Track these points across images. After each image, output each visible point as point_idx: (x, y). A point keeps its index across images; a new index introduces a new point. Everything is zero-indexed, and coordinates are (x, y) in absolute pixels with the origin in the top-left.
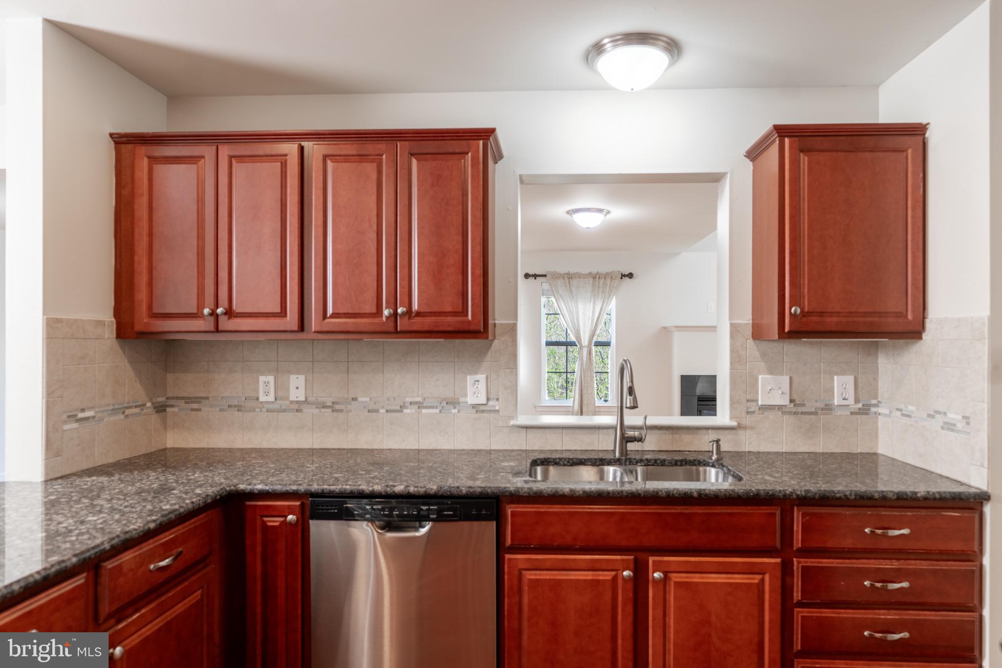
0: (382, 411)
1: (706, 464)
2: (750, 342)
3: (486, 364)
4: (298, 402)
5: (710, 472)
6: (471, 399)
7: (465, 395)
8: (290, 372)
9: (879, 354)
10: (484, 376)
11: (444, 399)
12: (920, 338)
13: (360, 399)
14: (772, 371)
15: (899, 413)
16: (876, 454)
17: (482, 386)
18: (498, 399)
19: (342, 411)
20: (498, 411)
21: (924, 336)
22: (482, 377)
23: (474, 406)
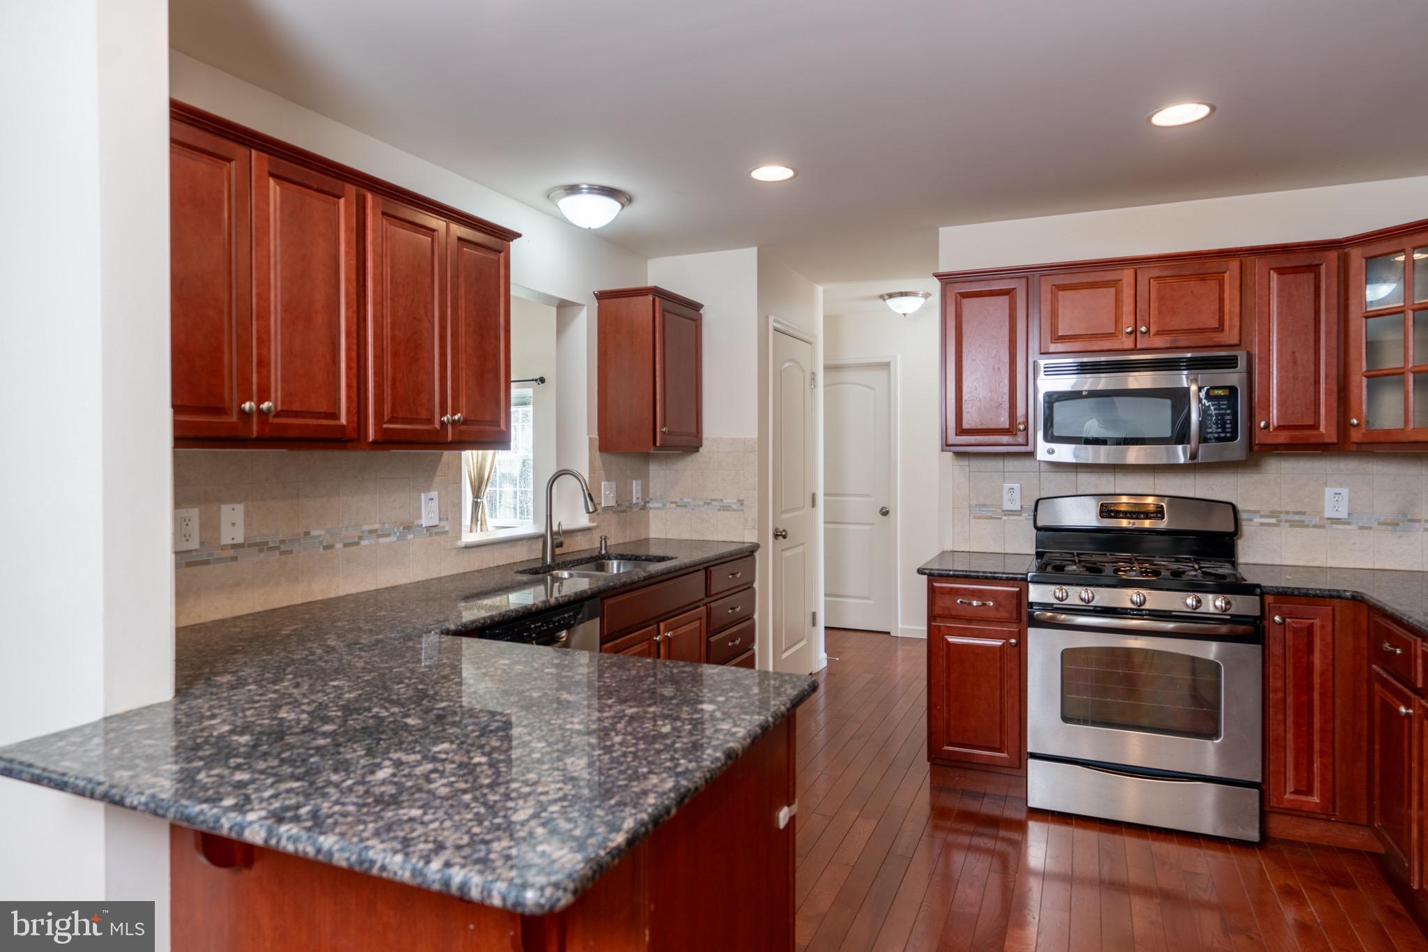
0: (339, 546)
1: (609, 559)
2: (598, 453)
3: (437, 479)
4: (235, 546)
5: (613, 564)
6: (425, 522)
7: (420, 517)
8: (221, 501)
9: (651, 463)
10: (437, 493)
11: (401, 524)
12: (698, 451)
13: (314, 533)
14: (608, 479)
15: (674, 505)
16: (649, 539)
17: (435, 505)
18: (447, 519)
19: (291, 552)
20: (447, 532)
21: (701, 450)
22: (434, 494)
23: (429, 528)
